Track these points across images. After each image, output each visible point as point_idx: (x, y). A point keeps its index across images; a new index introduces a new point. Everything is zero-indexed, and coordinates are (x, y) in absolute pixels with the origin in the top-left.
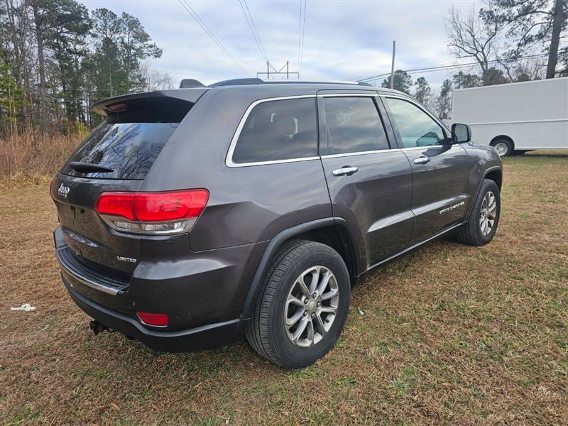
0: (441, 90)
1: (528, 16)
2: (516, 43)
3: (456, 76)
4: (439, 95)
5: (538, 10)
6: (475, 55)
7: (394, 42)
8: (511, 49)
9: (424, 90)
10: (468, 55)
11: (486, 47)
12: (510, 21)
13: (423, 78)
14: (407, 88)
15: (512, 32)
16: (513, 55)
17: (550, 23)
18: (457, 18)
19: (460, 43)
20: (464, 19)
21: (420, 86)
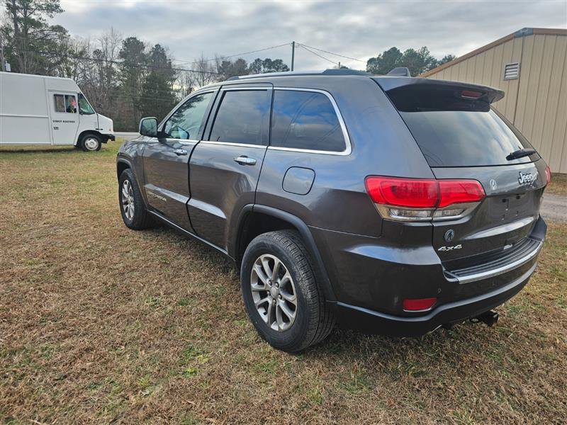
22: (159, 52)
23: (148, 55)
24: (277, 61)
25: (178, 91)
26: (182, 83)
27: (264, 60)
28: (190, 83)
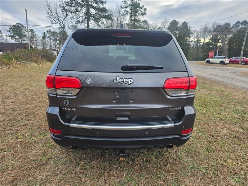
0: (42, 37)
1: (78, 13)
2: (75, 22)
3: (48, 31)
4: (42, 39)
5: (81, 11)
6: (60, 24)
7: (26, 9)
8: (73, 24)
9: (33, 36)
10: (56, 23)
11: (64, 21)
12: (72, 13)
13: (32, 30)
14: (25, 33)
15: (72, 18)
16: (74, 27)
17: (85, 17)
18: (49, 5)
19: (51, 17)
20: (52, 6)
21: (31, 33)
22: (185, 25)
23: (179, 27)
24: (244, 21)
25: (191, 41)
26: (195, 38)
27: (242, 21)
28: (198, 37)
